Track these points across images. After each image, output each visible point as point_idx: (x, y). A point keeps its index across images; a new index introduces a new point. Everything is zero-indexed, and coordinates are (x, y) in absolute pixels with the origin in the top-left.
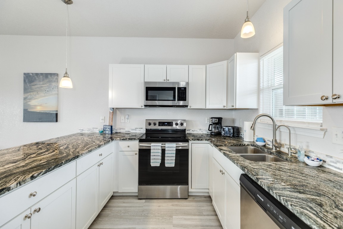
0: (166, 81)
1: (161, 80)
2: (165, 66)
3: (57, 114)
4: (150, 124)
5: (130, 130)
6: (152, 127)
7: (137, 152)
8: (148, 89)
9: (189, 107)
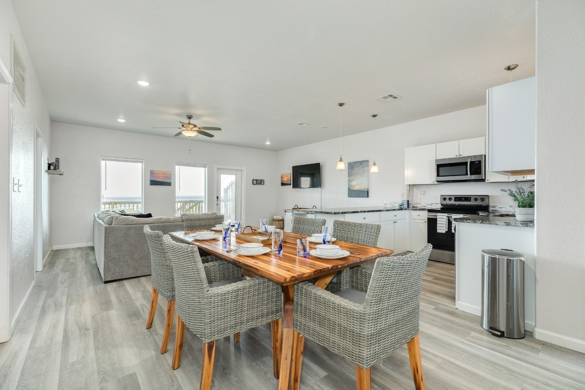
0: (458, 157)
1: (453, 156)
2: (457, 142)
3: (368, 191)
4: (445, 199)
5: (426, 205)
6: (448, 202)
7: (427, 221)
8: (439, 166)
9: (486, 181)
